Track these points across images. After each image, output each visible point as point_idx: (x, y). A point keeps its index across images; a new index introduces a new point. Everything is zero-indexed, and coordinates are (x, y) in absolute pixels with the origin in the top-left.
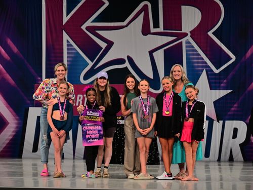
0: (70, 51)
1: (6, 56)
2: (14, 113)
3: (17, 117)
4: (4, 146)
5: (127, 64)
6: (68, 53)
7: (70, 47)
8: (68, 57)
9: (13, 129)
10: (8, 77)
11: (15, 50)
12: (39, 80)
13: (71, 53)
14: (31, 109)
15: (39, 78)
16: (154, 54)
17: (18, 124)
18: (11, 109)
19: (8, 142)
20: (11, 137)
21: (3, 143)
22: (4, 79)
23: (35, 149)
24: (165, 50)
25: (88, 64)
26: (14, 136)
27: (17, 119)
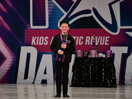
0: (50, 5)
1: (4, 9)
2: (10, 51)
3: (13, 54)
4: (4, 74)
5: (92, 14)
6: (49, 6)
7: (50, 2)
8: (49, 9)
9: (9, 63)
10: (6, 25)
11: (10, 5)
12: (28, 27)
13: (51, 6)
14: (23, 48)
15: (28, 25)
16: (113, 6)
17: (14, 59)
18: (8, 48)
19: (6, 72)
20: (8, 69)
21: (3, 73)
22: (3, 26)
23: (26, 77)
24: (120, 3)
25: (64, 14)
26: (11, 68)
27: (12, 55)
